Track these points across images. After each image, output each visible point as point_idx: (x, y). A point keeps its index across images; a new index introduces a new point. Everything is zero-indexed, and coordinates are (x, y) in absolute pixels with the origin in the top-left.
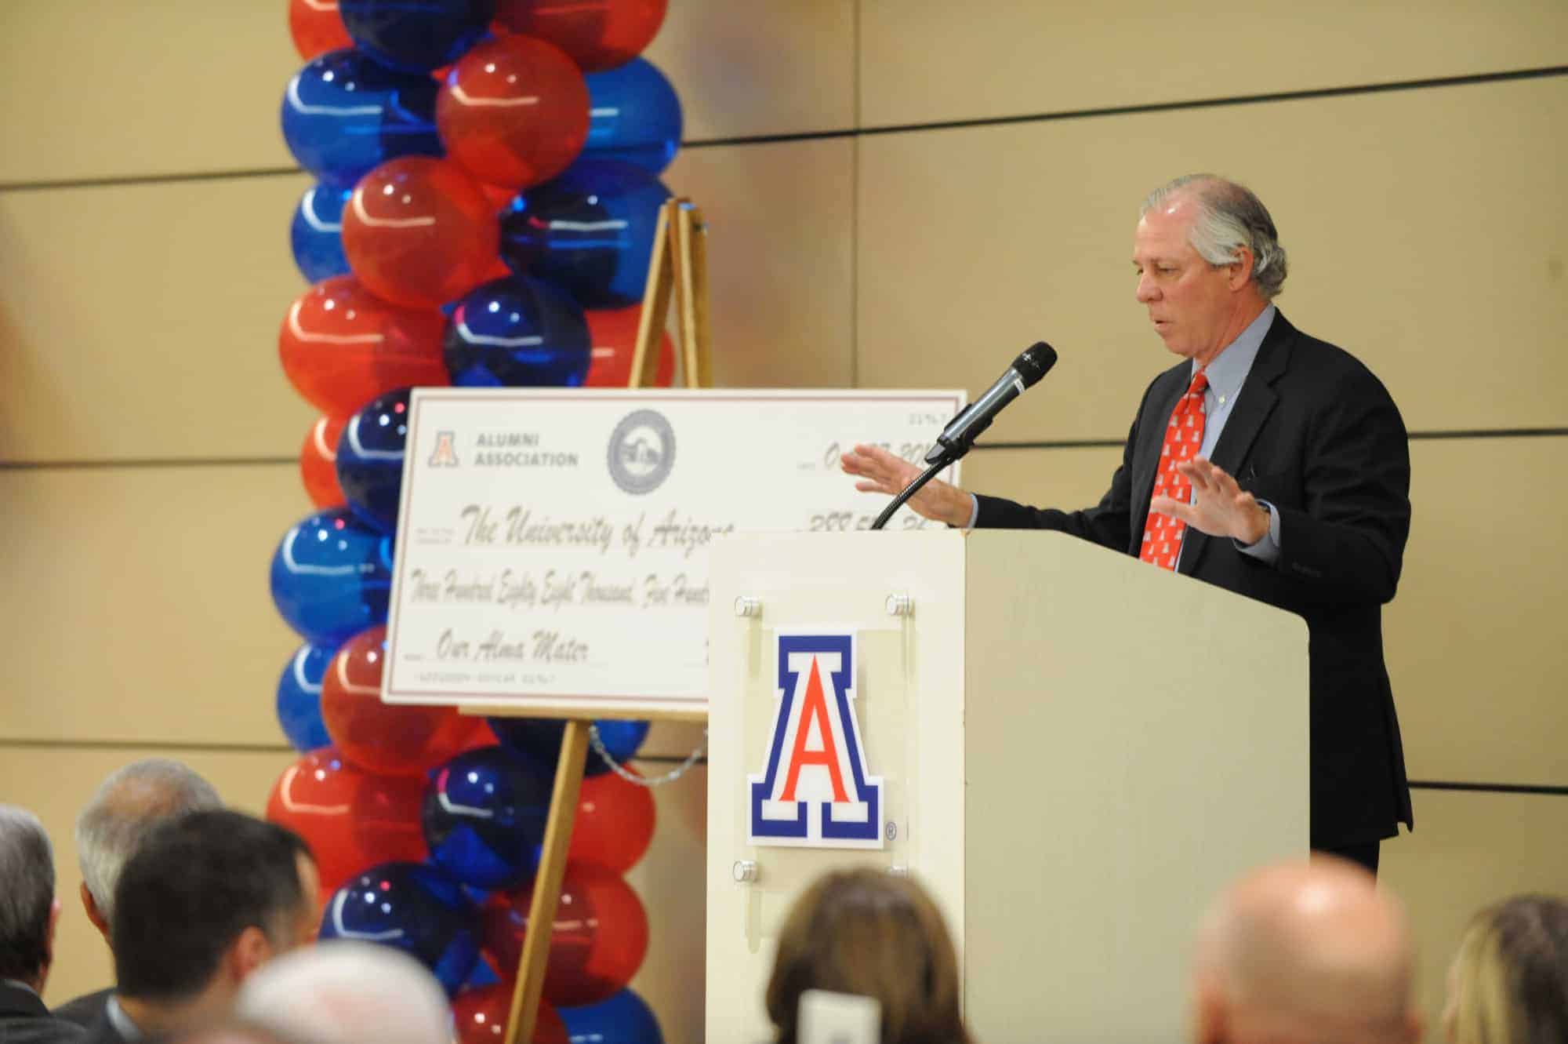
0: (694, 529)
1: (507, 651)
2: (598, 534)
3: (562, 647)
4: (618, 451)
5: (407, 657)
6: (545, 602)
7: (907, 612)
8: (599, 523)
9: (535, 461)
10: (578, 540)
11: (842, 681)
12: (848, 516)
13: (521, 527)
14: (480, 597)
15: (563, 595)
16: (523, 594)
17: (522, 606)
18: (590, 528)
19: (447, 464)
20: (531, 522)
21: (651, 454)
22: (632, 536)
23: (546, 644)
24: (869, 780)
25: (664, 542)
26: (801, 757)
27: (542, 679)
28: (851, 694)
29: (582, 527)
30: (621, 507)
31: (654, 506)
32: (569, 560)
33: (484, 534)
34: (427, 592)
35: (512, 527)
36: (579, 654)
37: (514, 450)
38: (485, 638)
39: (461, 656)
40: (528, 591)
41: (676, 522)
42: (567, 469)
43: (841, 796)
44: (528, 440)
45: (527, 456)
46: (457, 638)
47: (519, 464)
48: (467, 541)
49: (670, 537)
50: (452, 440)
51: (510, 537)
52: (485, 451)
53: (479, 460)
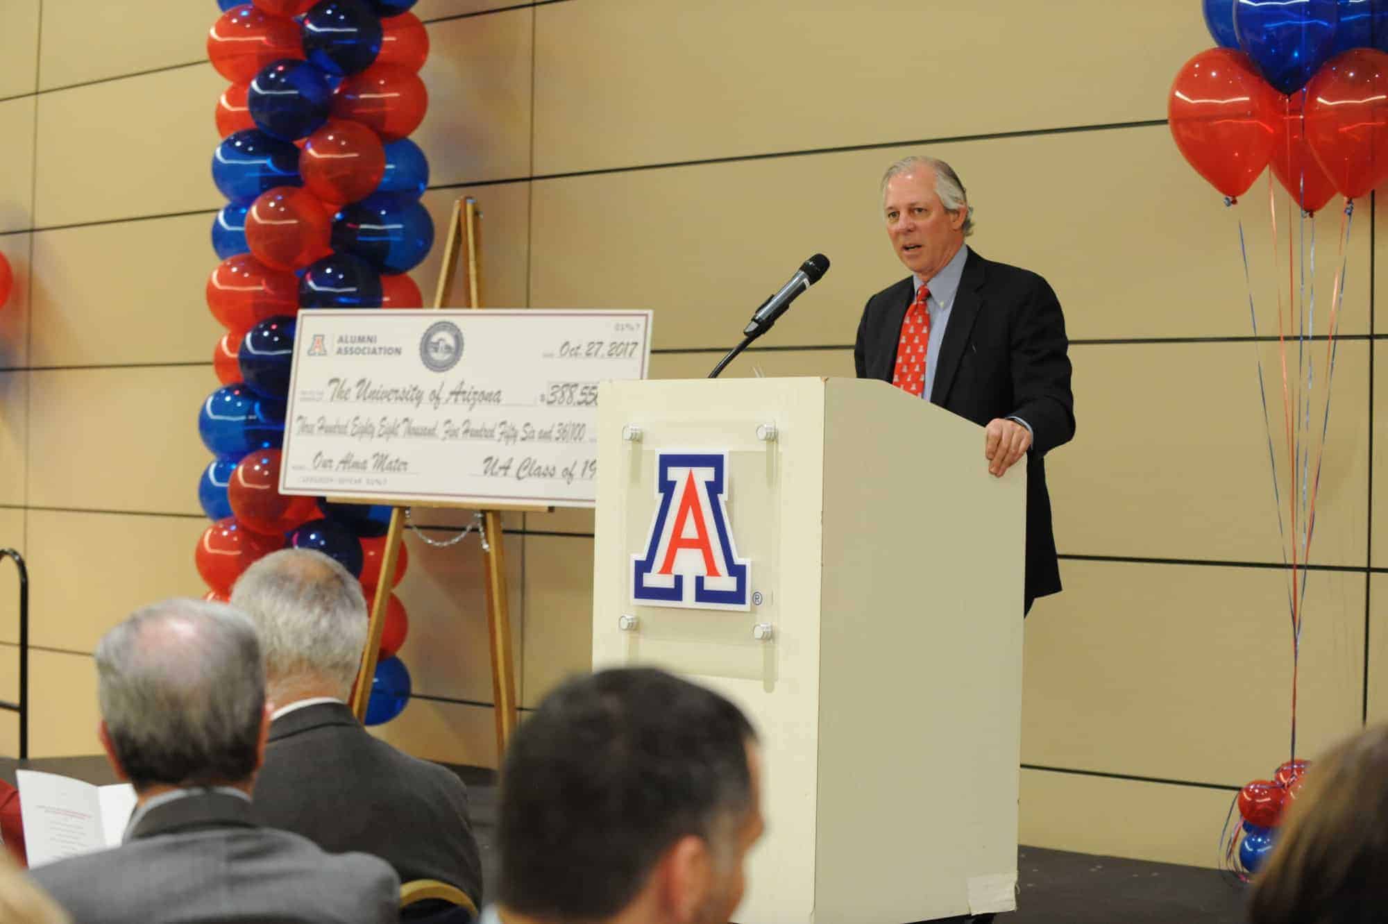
0: (476, 393)
1: (356, 465)
2: (414, 396)
3: (391, 463)
4: (426, 345)
5: (294, 468)
6: (380, 436)
7: (772, 438)
8: (415, 389)
9: (374, 352)
10: (401, 399)
11: (715, 488)
12: (576, 385)
13: (366, 390)
14: (340, 433)
15: (392, 432)
16: (366, 431)
17: (366, 438)
18: (409, 392)
19: (320, 355)
20: (371, 388)
21: (448, 348)
22: (435, 397)
23: (381, 461)
24: (738, 561)
25: (456, 400)
26: (678, 542)
27: (378, 482)
28: (722, 498)
29: (404, 391)
30: (429, 380)
31: (451, 379)
32: (396, 411)
33: (342, 395)
34: (306, 429)
35: (359, 393)
36: (402, 467)
37: (362, 346)
38: (342, 457)
39: (328, 469)
40: (370, 429)
41: (464, 388)
42: (395, 357)
43: (712, 571)
44: (370, 339)
45: (369, 349)
46: (325, 457)
47: (364, 354)
48: (332, 399)
49: (460, 397)
50: (323, 340)
51: (358, 397)
52: (343, 346)
53: (339, 351)
